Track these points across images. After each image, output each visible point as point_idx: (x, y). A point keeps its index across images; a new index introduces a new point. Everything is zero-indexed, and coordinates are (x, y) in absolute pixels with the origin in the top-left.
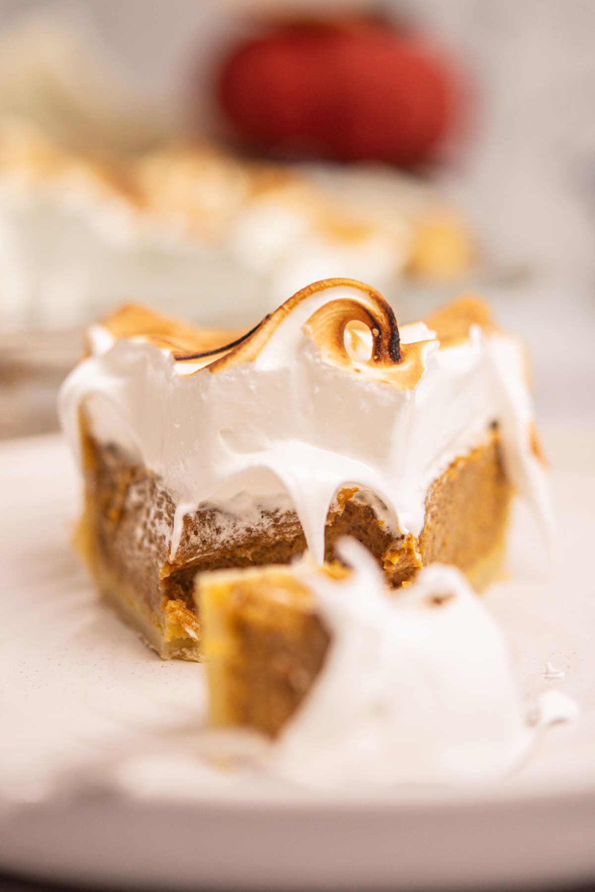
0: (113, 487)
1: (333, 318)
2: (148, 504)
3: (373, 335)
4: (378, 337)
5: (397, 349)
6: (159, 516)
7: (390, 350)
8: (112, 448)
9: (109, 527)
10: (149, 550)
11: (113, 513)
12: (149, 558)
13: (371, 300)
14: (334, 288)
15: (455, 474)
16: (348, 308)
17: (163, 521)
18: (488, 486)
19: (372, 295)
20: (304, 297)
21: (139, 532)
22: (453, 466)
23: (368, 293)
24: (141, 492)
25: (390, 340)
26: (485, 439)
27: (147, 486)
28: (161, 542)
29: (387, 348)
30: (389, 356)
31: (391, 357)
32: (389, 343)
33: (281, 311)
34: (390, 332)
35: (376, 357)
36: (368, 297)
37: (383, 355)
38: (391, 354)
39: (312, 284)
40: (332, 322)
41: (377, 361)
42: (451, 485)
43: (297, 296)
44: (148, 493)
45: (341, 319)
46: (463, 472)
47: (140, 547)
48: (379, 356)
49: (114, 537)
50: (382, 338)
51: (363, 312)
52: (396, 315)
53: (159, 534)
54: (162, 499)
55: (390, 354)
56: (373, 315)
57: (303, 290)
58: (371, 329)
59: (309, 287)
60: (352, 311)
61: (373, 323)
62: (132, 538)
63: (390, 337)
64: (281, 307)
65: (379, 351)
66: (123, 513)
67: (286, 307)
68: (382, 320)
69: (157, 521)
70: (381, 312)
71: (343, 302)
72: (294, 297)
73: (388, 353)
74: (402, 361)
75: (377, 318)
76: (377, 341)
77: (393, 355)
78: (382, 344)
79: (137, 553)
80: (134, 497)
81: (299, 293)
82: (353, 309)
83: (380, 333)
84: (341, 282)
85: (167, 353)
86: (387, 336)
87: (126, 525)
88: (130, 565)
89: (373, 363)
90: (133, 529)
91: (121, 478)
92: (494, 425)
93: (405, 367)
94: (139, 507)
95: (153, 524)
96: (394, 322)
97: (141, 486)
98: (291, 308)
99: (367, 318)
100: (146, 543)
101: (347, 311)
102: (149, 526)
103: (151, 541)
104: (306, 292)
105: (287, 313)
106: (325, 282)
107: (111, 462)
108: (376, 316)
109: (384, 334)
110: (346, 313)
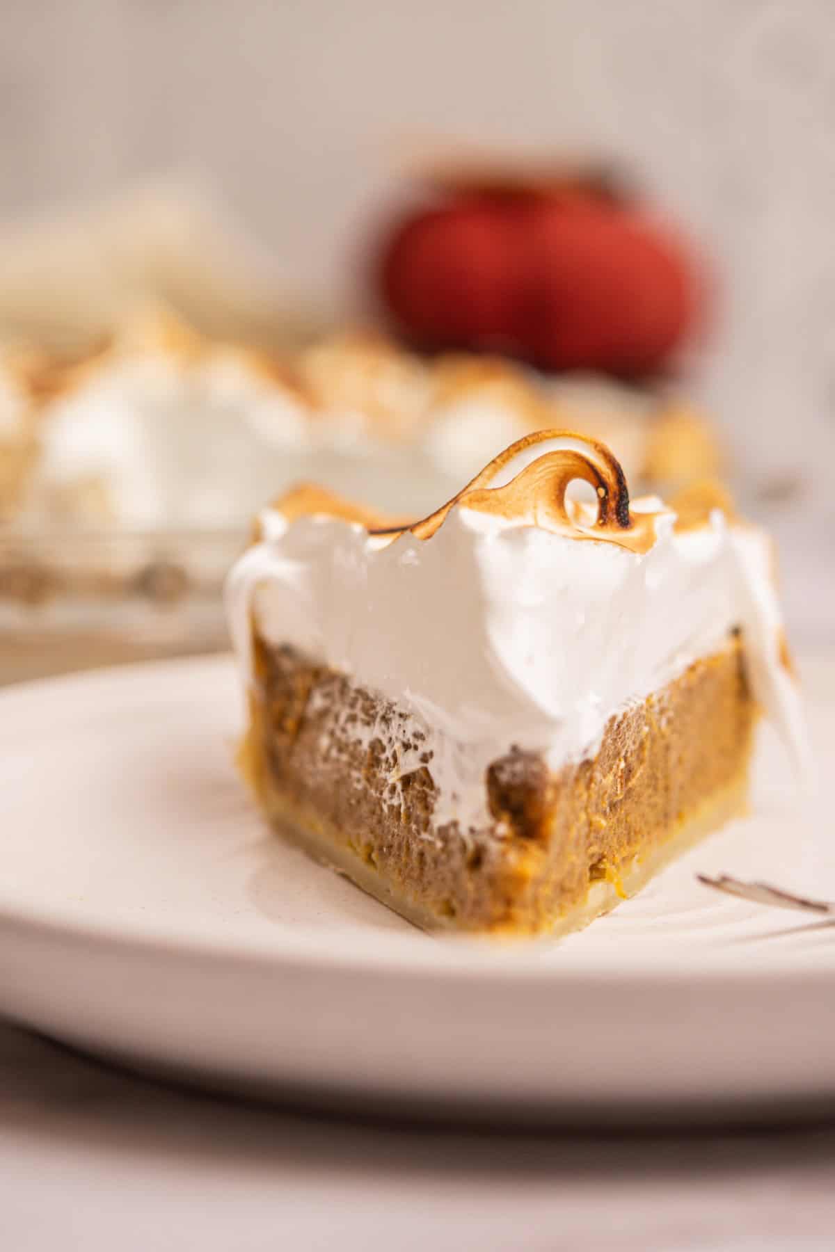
0: (289, 695)
1: (552, 472)
2: (337, 707)
3: (599, 496)
4: (604, 497)
5: (626, 512)
6: (353, 718)
7: (618, 513)
8: (287, 650)
9: (282, 742)
10: (338, 761)
11: (290, 724)
12: (339, 770)
13: (596, 454)
14: (556, 440)
15: (694, 678)
16: (570, 462)
17: (359, 724)
18: (729, 702)
19: (598, 448)
20: (519, 450)
21: (325, 741)
22: (692, 668)
23: (593, 446)
24: (327, 695)
25: (618, 502)
26: (726, 646)
27: (336, 687)
28: (355, 748)
29: (614, 511)
30: (616, 520)
31: (619, 521)
32: (617, 505)
33: (493, 465)
34: (617, 493)
35: (601, 522)
36: (593, 450)
37: (609, 519)
38: (619, 518)
39: (530, 436)
40: (550, 476)
41: (604, 524)
42: (689, 691)
43: (511, 448)
44: (337, 694)
45: (562, 475)
46: (703, 679)
47: (326, 759)
48: (605, 520)
49: (290, 753)
50: (608, 499)
51: (587, 467)
52: (625, 474)
53: (353, 740)
54: (355, 700)
55: (617, 518)
56: (599, 471)
57: (519, 442)
58: (597, 488)
59: (525, 439)
60: (574, 465)
61: (599, 482)
62: (313, 750)
63: (617, 498)
64: (494, 462)
65: (605, 514)
66: (302, 723)
67: (498, 461)
68: (609, 478)
69: (349, 726)
70: (608, 468)
71: (565, 454)
72: (508, 450)
73: (615, 517)
74: (631, 528)
75: (604, 476)
76: (603, 503)
77: (621, 519)
78: (608, 506)
79: (321, 766)
80: (318, 702)
81: (514, 445)
82: (575, 463)
83: (607, 493)
84: (561, 433)
85: (358, 528)
86: (615, 497)
87: (306, 737)
88: (311, 782)
89: (599, 527)
90: (316, 739)
91: (299, 684)
92: (736, 632)
93: (635, 533)
94: (324, 713)
95: (344, 730)
96: (623, 481)
97: (327, 689)
98: (504, 461)
99: (592, 475)
100: (334, 753)
101: (569, 465)
102: (338, 733)
103: (340, 750)
104: (522, 445)
105: (500, 467)
106: (544, 433)
107: (286, 664)
108: (602, 473)
109: (611, 495)
110: (567, 467)
